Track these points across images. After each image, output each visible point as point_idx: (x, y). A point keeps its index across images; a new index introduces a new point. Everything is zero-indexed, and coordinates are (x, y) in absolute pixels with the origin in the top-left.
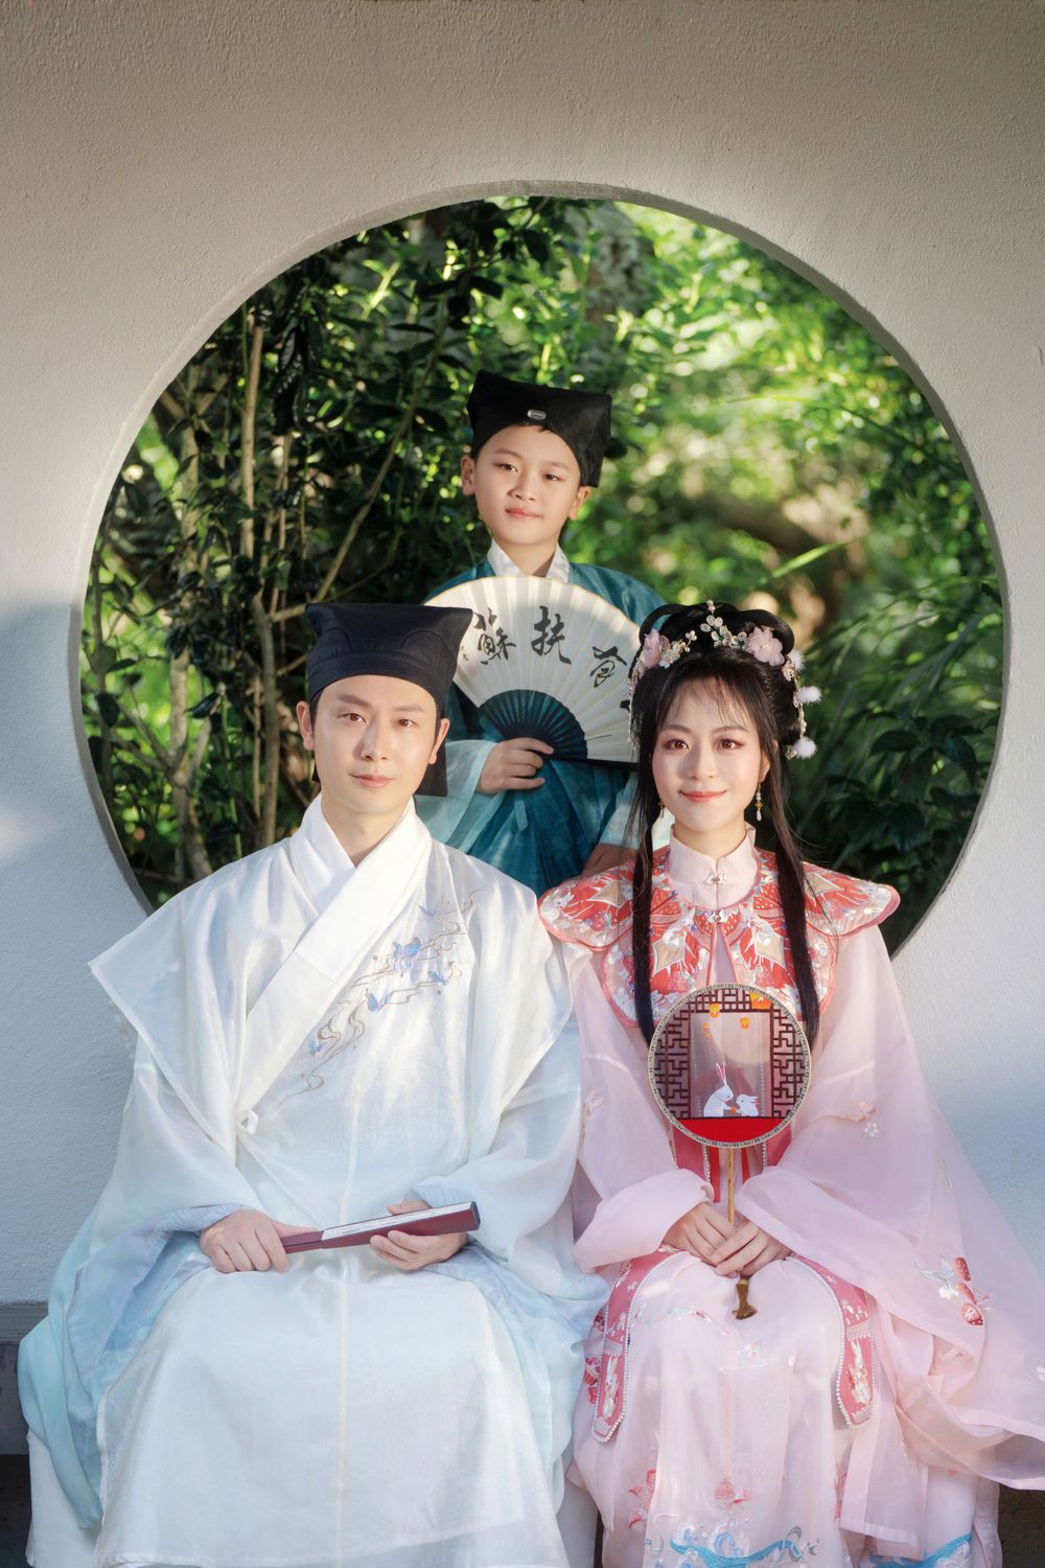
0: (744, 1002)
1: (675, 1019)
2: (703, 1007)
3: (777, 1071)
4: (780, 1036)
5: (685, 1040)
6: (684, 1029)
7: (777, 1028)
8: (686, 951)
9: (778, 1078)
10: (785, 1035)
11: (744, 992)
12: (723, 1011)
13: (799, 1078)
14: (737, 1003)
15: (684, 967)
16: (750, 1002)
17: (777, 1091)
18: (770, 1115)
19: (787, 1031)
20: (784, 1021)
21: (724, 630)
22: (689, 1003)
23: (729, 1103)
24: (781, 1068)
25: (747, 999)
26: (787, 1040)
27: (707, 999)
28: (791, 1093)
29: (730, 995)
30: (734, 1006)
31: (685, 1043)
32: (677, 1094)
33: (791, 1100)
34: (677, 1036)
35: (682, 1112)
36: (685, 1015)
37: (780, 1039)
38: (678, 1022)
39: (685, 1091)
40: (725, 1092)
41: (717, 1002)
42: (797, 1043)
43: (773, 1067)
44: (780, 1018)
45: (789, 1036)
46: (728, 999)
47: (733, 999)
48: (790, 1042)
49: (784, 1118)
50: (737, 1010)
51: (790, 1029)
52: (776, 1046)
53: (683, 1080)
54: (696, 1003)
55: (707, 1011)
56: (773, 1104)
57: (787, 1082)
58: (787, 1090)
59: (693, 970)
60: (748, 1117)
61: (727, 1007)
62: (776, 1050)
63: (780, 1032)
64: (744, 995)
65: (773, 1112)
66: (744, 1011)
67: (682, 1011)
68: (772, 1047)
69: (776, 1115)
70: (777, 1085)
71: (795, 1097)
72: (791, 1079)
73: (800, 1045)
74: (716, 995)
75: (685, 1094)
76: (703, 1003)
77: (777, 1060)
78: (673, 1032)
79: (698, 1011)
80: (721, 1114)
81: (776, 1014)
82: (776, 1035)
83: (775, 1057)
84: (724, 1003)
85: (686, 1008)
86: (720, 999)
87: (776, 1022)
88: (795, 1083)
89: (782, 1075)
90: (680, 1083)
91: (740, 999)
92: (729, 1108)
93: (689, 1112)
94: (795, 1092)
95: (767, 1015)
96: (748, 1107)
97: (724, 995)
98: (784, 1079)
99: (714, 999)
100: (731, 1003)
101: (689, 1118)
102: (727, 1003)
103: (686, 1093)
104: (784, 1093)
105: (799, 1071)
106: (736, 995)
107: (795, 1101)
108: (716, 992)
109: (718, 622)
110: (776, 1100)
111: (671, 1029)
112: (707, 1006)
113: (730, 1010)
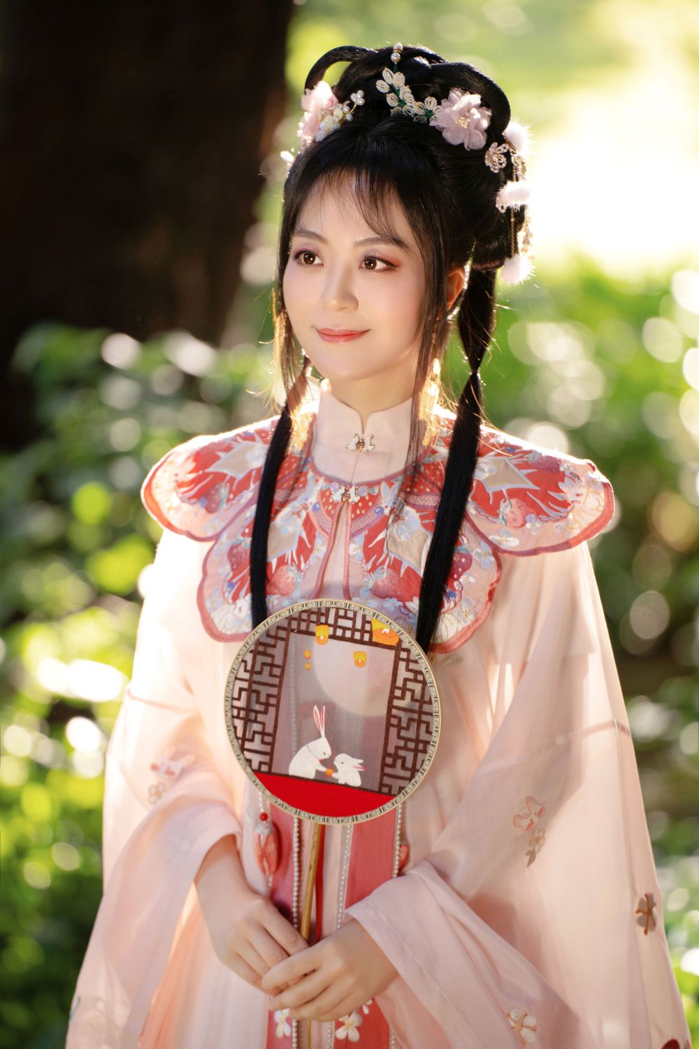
0: (363, 631)
1: (268, 635)
2: (308, 626)
3: (393, 731)
4: (405, 684)
5: (278, 666)
6: (278, 652)
7: (403, 674)
8: (301, 539)
9: (394, 741)
10: (410, 685)
11: (364, 617)
12: (333, 637)
13: (421, 746)
14: (354, 630)
15: (293, 560)
16: (371, 632)
17: (389, 759)
18: (376, 789)
19: (415, 680)
20: (412, 666)
21: (406, 93)
22: (290, 619)
23: (323, 762)
24: (399, 727)
25: (367, 627)
26: (413, 691)
27: (314, 618)
28: (409, 764)
29: (345, 617)
30: (348, 634)
31: (277, 671)
32: (258, 737)
33: (408, 774)
34: (269, 660)
35: (261, 763)
36: (282, 634)
37: (404, 689)
38: (272, 641)
39: (269, 735)
40: (322, 747)
41: (326, 623)
42: (427, 699)
43: (389, 725)
44: (408, 660)
45: (418, 688)
46: (342, 622)
47: (348, 624)
48: (418, 696)
49: (394, 796)
50: (352, 640)
51: (420, 678)
52: (398, 698)
53: (269, 719)
54: (299, 620)
55: (313, 634)
56: (383, 774)
57: (405, 748)
58: (404, 759)
59: (303, 565)
60: (346, 787)
61: (339, 632)
62: (396, 703)
63: (406, 680)
64: (365, 621)
65: (382, 785)
66: (361, 642)
67: (279, 628)
68: (392, 697)
69: (385, 790)
70: (391, 750)
71: (414, 771)
72: (411, 745)
73: (430, 702)
74: (327, 615)
75: (268, 739)
76: (309, 622)
77: (395, 717)
78: (265, 654)
79: (300, 632)
80: (311, 775)
81: (403, 655)
82: (400, 683)
83: (394, 712)
84: (335, 626)
85: (285, 624)
86: (331, 621)
87: (402, 665)
88: (416, 751)
89: (399, 737)
90: (263, 724)
91: (359, 626)
92: (323, 769)
93: (270, 765)
94: (414, 764)
95: (392, 653)
96: (349, 772)
97: (337, 617)
98: (402, 743)
99: (323, 620)
100: (345, 629)
101: (269, 772)
102: (341, 627)
103: (270, 737)
104: (399, 762)
105: (423, 736)
106: (354, 619)
107: (412, 777)
108: (328, 610)
109: (398, 79)
110: (387, 770)
111: (261, 648)
112: (313, 627)
113: (343, 638)
